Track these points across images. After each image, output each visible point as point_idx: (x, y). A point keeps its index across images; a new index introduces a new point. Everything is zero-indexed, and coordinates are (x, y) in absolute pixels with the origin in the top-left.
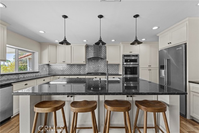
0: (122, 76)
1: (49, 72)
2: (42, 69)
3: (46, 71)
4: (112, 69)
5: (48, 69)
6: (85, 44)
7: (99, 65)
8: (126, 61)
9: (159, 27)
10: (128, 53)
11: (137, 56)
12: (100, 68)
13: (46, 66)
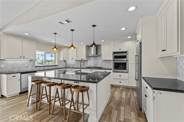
0: (112, 70)
1: (65, 65)
2: (60, 63)
3: (63, 65)
4: (108, 64)
5: (65, 63)
6: (86, 45)
7: (98, 61)
8: (116, 57)
9: (126, 29)
10: (118, 51)
11: (126, 52)
12: (98, 63)
13: (63, 62)
